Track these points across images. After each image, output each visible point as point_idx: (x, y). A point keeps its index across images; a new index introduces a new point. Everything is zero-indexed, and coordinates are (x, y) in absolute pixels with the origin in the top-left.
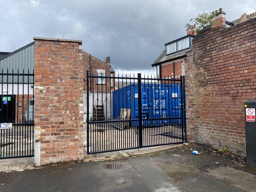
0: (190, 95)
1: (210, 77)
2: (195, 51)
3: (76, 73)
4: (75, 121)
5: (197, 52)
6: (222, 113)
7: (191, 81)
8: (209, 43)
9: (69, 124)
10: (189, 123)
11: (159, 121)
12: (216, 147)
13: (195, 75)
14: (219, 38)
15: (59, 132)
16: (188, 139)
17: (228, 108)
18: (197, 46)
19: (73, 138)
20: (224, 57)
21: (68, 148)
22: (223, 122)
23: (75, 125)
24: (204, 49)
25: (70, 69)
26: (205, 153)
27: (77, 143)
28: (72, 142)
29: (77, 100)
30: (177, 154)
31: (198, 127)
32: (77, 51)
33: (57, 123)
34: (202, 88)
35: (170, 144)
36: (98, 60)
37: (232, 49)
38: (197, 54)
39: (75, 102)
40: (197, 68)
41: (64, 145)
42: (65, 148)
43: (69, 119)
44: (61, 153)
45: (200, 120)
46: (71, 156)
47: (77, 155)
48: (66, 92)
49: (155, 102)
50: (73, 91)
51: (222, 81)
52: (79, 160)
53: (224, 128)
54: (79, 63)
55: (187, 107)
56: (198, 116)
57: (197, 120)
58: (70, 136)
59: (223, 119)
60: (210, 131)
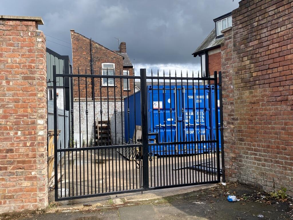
0: (230, 103)
1: (260, 73)
2: (237, 30)
3: (32, 70)
4: (31, 147)
5: (239, 32)
6: (276, 133)
7: (230, 80)
8: (257, 17)
9: (22, 153)
10: (229, 149)
11: (194, 145)
12: (267, 189)
13: (236, 70)
14: (272, 7)
15: (5, 166)
16: (226, 176)
17: (286, 124)
18: (239, 22)
19: (29, 175)
20: (278, 40)
21: (21, 190)
22: (278, 148)
23: (31, 154)
24: (249, 26)
25: (23, 64)
26: (247, 199)
27: (35, 183)
28: (27, 181)
29: (34, 114)
30: (201, 200)
31: (241, 156)
32: (33, 35)
33: (2, 150)
34: (247, 92)
35: (196, 184)
36: (103, 48)
37: (291, 24)
38: (239, 35)
39: (31, 117)
40: (239, 58)
41: (14, 186)
42: (15, 191)
43: (21, 145)
44: (8, 198)
45: (245, 144)
46: (25, 204)
47: (36, 202)
48: (17, 101)
49: (188, 115)
50: (28, 99)
51: (277, 79)
52: (38, 210)
53: (280, 158)
54: (37, 53)
55: (225, 123)
56: (242, 138)
57: (240, 145)
58: (23, 172)
59: (278, 144)
60: (259, 162)
